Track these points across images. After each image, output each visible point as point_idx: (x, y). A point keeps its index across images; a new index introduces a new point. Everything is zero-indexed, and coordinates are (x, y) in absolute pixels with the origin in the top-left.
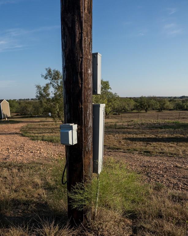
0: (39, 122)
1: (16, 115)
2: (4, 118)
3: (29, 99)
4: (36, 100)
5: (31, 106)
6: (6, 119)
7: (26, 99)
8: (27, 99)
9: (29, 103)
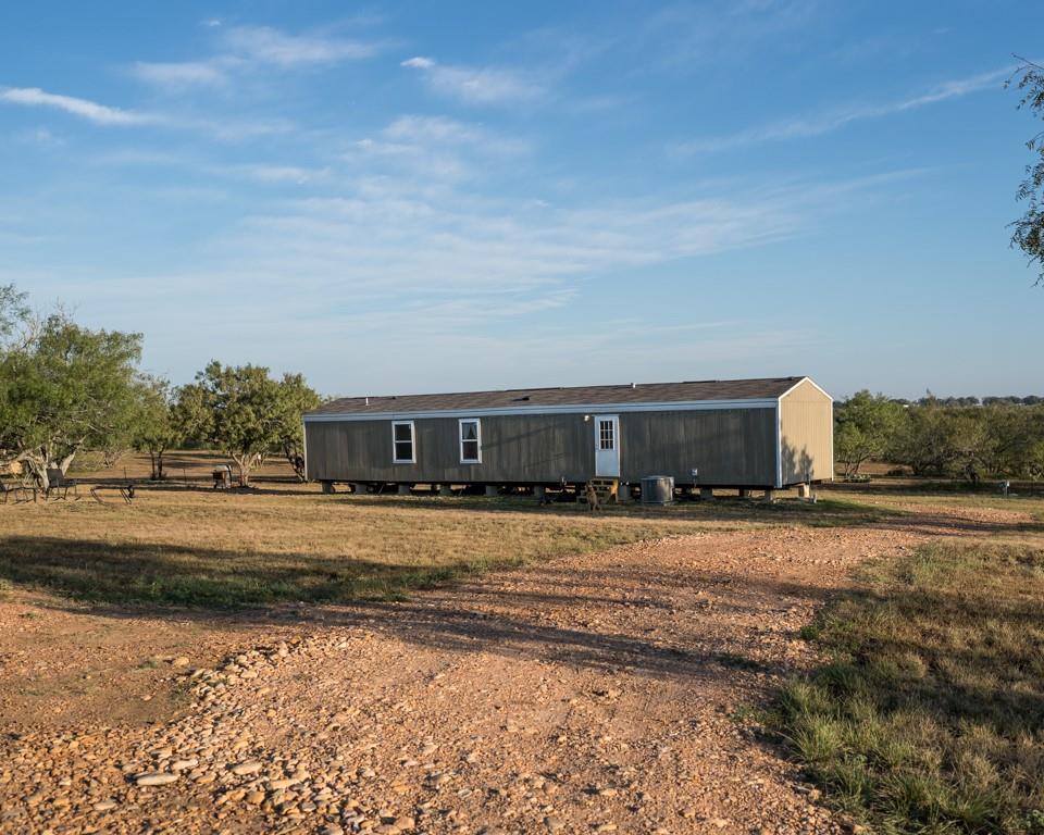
0: (1021, 528)
1: (890, 475)
2: (786, 487)
3: (973, 400)
4: (1011, 404)
5: (979, 427)
6: (802, 493)
7: (956, 396)
8: (961, 401)
9: (975, 415)
